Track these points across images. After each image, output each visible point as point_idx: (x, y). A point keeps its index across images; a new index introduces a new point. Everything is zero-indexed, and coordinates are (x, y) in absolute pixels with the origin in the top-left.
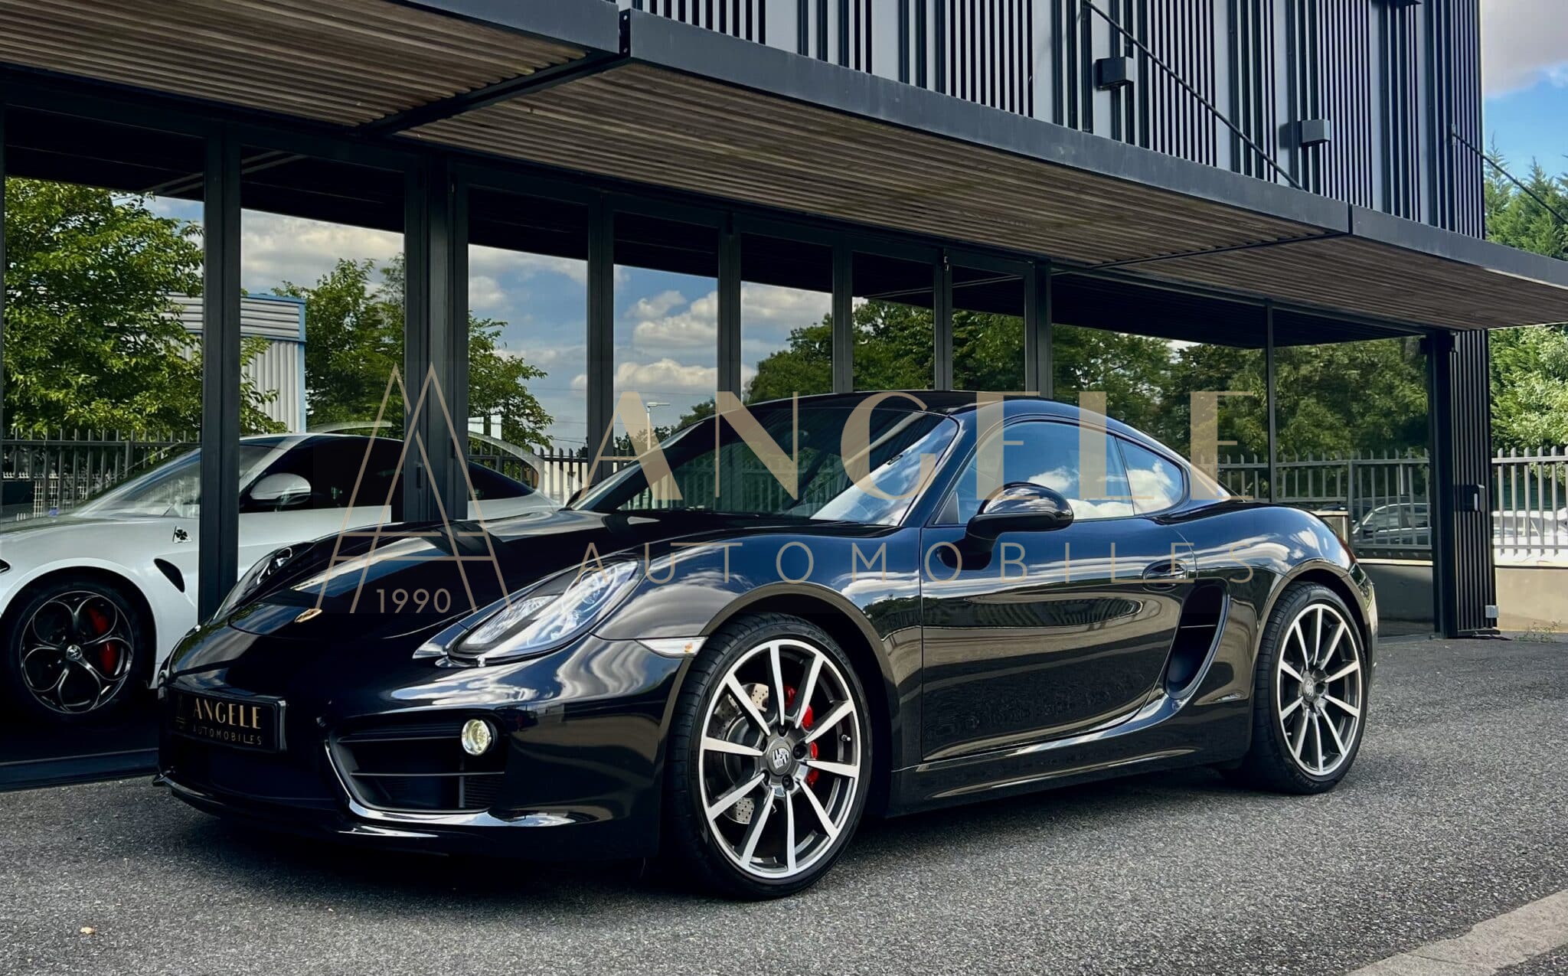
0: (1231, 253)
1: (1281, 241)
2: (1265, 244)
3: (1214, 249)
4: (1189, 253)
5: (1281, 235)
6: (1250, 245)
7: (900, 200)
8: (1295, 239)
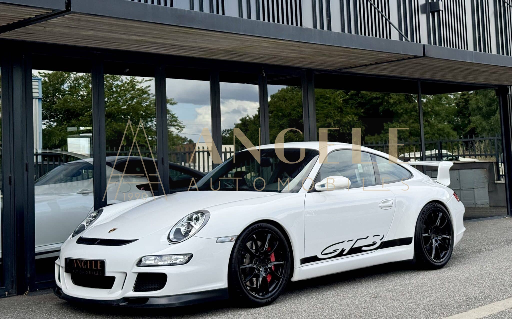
0: (383, 64)
1: (398, 60)
2: (393, 61)
3: (374, 63)
4: (366, 65)
5: (398, 58)
6: (387, 62)
7: (228, 52)
8: (404, 59)
